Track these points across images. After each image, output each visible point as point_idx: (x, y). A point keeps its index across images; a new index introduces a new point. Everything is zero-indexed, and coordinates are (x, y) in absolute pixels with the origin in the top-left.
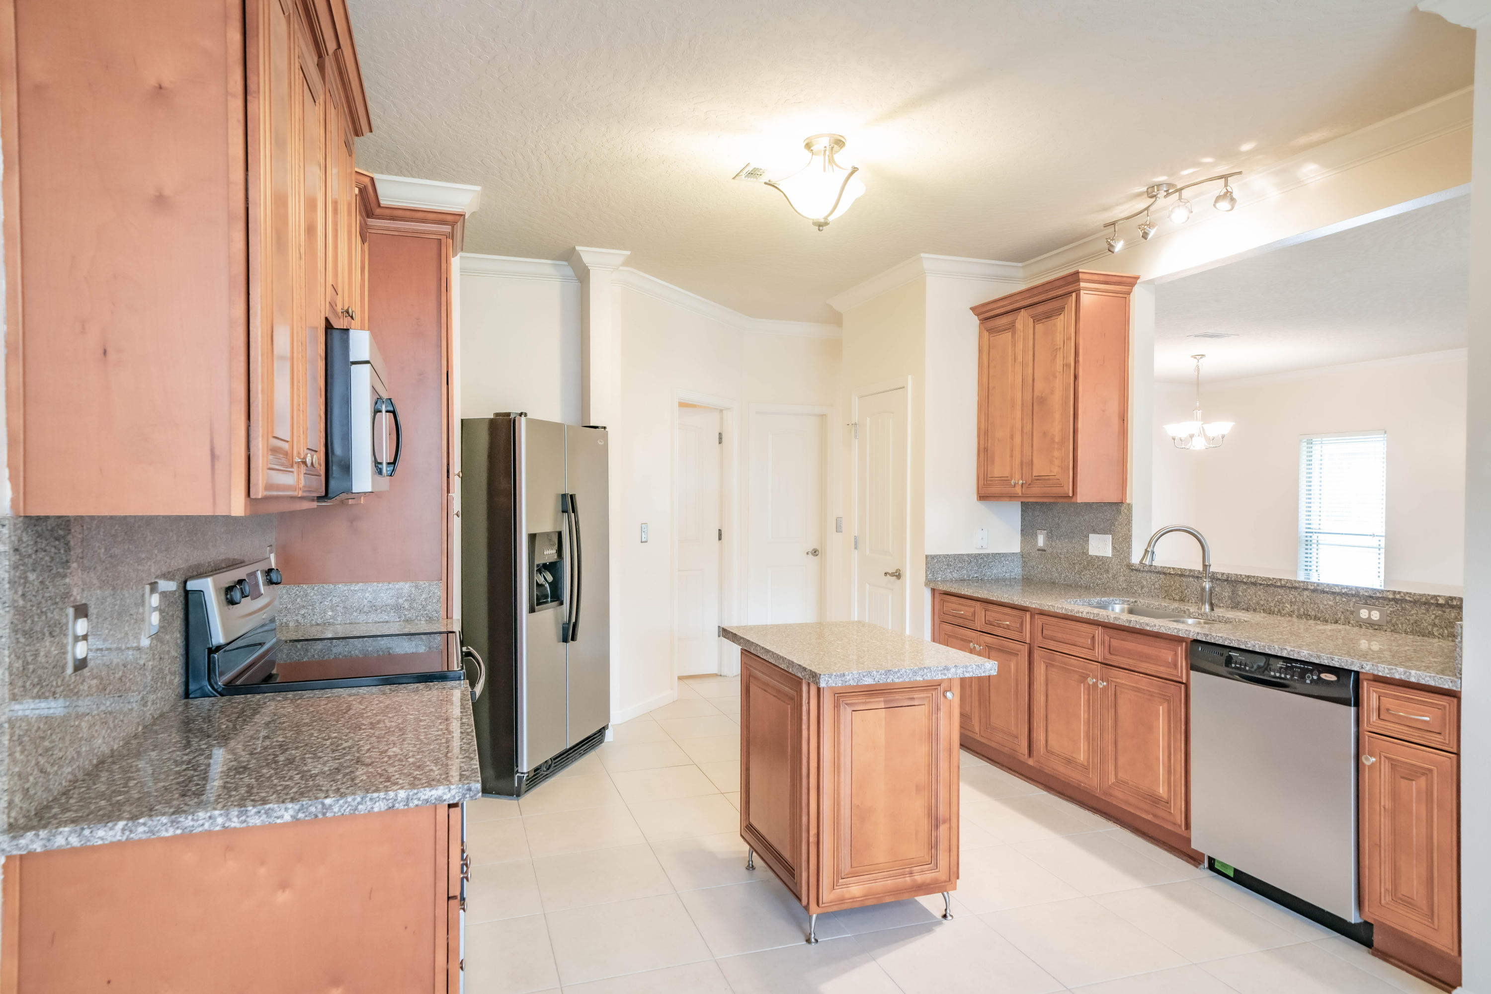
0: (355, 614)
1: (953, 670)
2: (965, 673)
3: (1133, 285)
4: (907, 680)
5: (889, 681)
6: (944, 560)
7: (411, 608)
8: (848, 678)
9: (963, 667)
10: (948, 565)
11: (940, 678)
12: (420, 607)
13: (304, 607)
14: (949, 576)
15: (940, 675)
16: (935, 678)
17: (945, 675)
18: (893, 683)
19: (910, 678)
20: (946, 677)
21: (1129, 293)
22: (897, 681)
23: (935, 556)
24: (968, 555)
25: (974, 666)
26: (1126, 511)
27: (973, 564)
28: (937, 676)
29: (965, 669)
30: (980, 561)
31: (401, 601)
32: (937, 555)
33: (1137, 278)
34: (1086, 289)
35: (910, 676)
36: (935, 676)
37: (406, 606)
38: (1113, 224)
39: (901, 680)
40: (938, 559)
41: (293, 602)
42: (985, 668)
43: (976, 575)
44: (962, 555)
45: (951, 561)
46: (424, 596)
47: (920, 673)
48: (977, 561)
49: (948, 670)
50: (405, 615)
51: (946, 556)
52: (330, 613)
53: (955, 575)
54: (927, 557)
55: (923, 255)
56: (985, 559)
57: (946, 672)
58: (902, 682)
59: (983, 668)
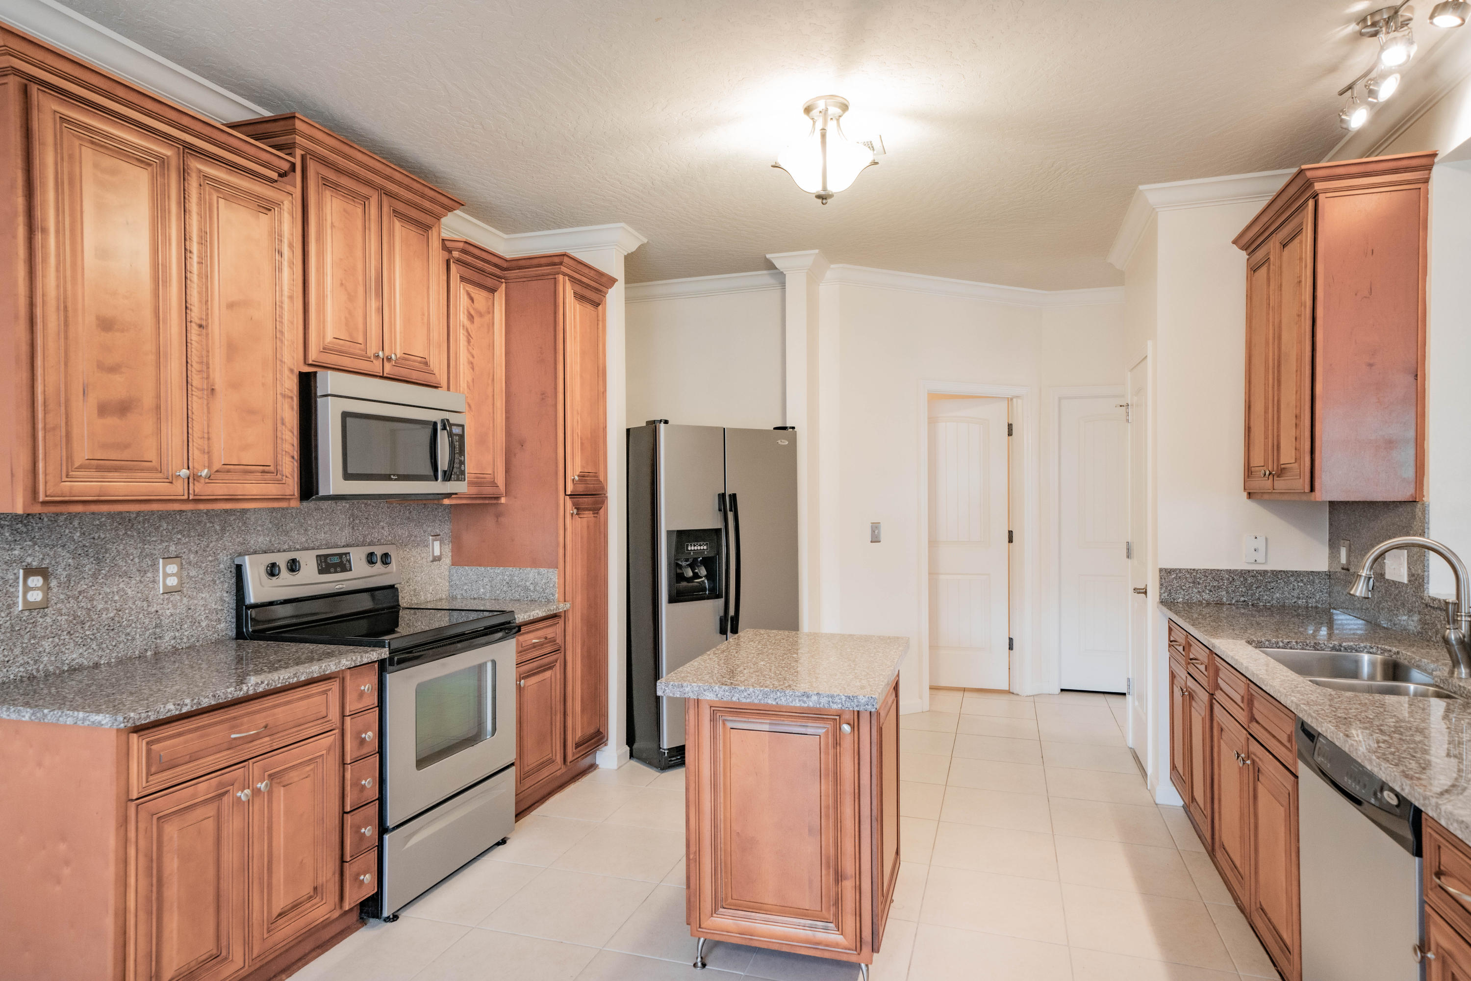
0: (498, 592)
1: (815, 698)
2: (831, 704)
3: (1429, 168)
4: (756, 701)
5: (734, 699)
6: (1188, 576)
7: (535, 590)
8: (687, 690)
9: (828, 696)
10: (1194, 582)
11: (798, 705)
12: (541, 590)
13: (466, 584)
14: (1196, 598)
15: (797, 701)
16: (791, 704)
17: (805, 702)
18: (739, 703)
19: (760, 700)
20: (806, 705)
21: (1426, 181)
22: (744, 700)
23: (1174, 570)
24: (1229, 572)
25: (843, 697)
26: (1420, 513)
27: (1238, 583)
28: (794, 703)
29: (830, 699)
30: (1250, 580)
31: (528, 584)
32: (1176, 569)
33: (1435, 155)
34: (1326, 191)
35: (760, 697)
36: (792, 702)
37: (532, 588)
38: (1350, 87)
39: (748, 700)
40: (1177, 574)
41: (460, 579)
42: (858, 701)
43: (1242, 599)
44: (1218, 570)
45: (1200, 578)
46: (544, 581)
47: (772, 696)
48: (1246, 579)
49: (808, 697)
50: (531, 596)
51: (1190, 571)
52: (482, 590)
53: (1206, 596)
54: (1161, 570)
55: (1141, 187)
56: (1259, 578)
57: (805, 699)
58: (749, 704)
59: (855, 700)
